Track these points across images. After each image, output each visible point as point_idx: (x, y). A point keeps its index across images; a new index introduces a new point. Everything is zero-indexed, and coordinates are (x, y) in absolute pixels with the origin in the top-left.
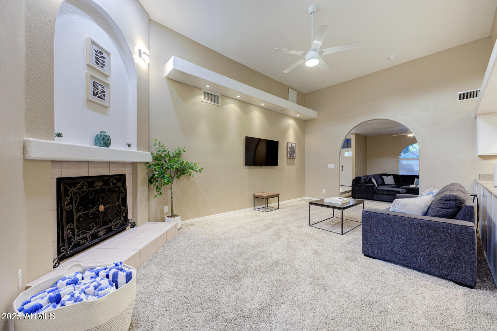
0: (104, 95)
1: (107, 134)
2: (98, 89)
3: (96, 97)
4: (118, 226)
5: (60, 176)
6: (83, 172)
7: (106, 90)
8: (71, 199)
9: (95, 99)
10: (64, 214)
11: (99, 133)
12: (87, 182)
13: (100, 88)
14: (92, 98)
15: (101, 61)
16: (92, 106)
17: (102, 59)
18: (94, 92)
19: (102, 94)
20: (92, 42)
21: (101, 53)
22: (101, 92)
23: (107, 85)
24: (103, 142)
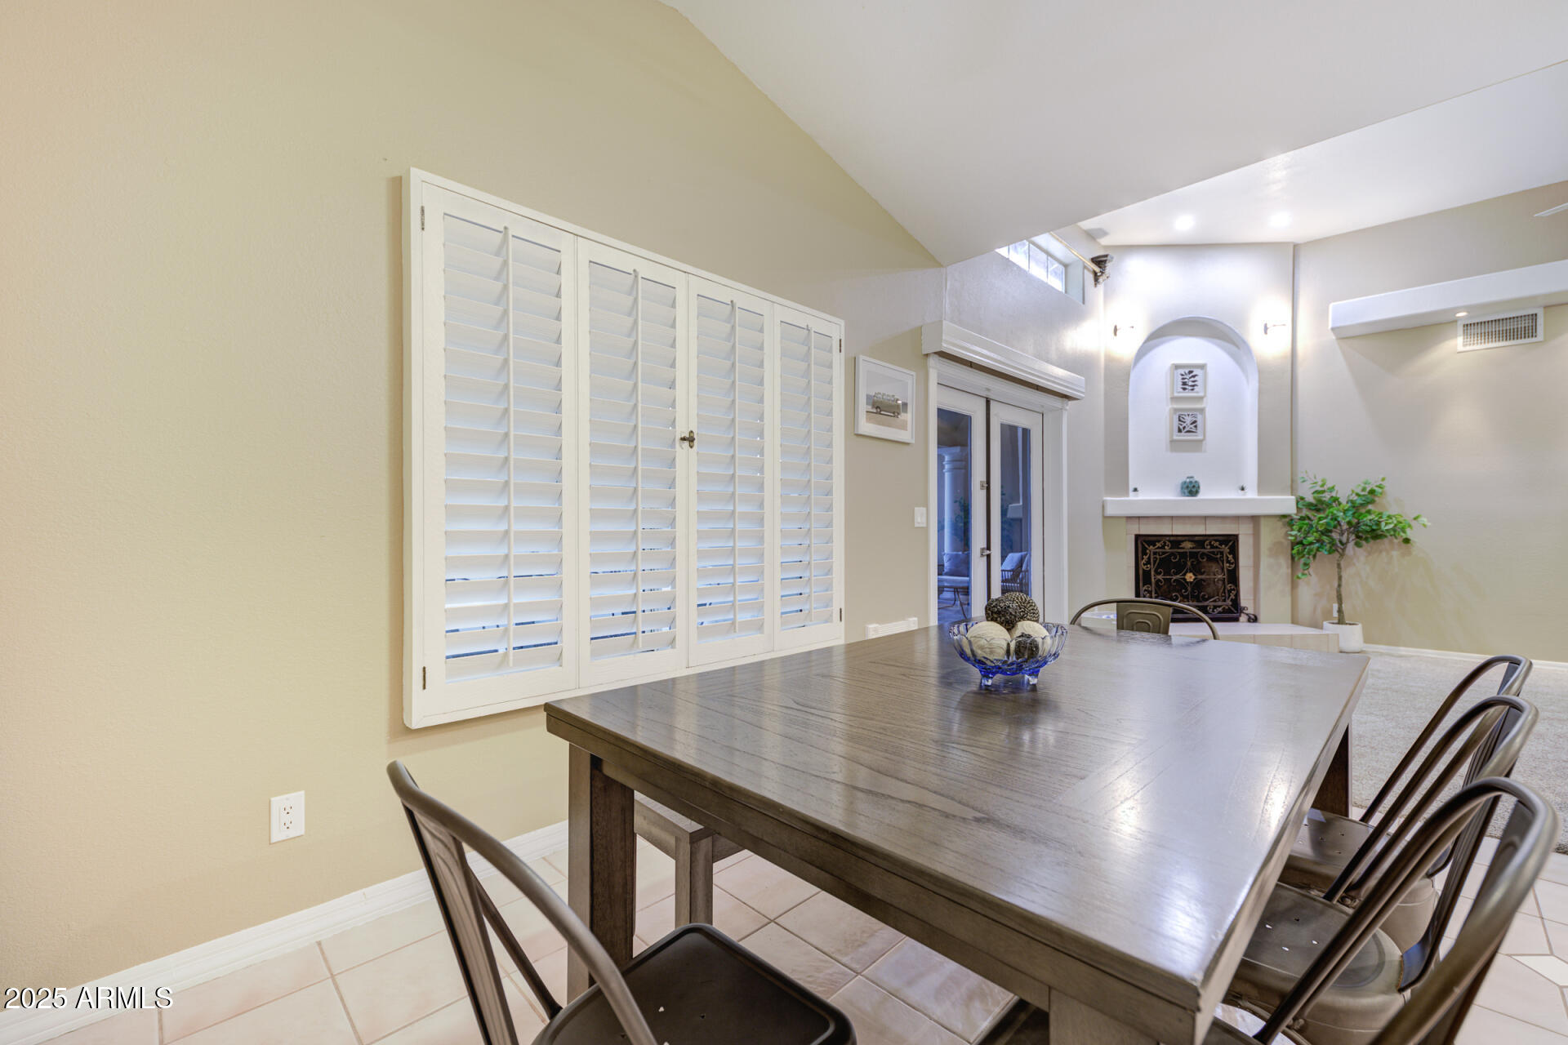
0: (1196, 427)
1: (1196, 479)
2: (1184, 422)
3: (1183, 433)
4: (1220, 609)
5: (1137, 533)
6: (1165, 529)
7: (1199, 418)
8: (1149, 558)
9: (1184, 437)
10: (1141, 572)
11: (1184, 479)
12: (1169, 541)
13: (1188, 420)
14: (1177, 437)
15: (1191, 383)
16: (1175, 445)
17: (1193, 379)
18: (1179, 428)
19: (1192, 426)
20: (1177, 367)
21: (1190, 372)
22: (1191, 424)
23: (1200, 411)
24: (1190, 490)
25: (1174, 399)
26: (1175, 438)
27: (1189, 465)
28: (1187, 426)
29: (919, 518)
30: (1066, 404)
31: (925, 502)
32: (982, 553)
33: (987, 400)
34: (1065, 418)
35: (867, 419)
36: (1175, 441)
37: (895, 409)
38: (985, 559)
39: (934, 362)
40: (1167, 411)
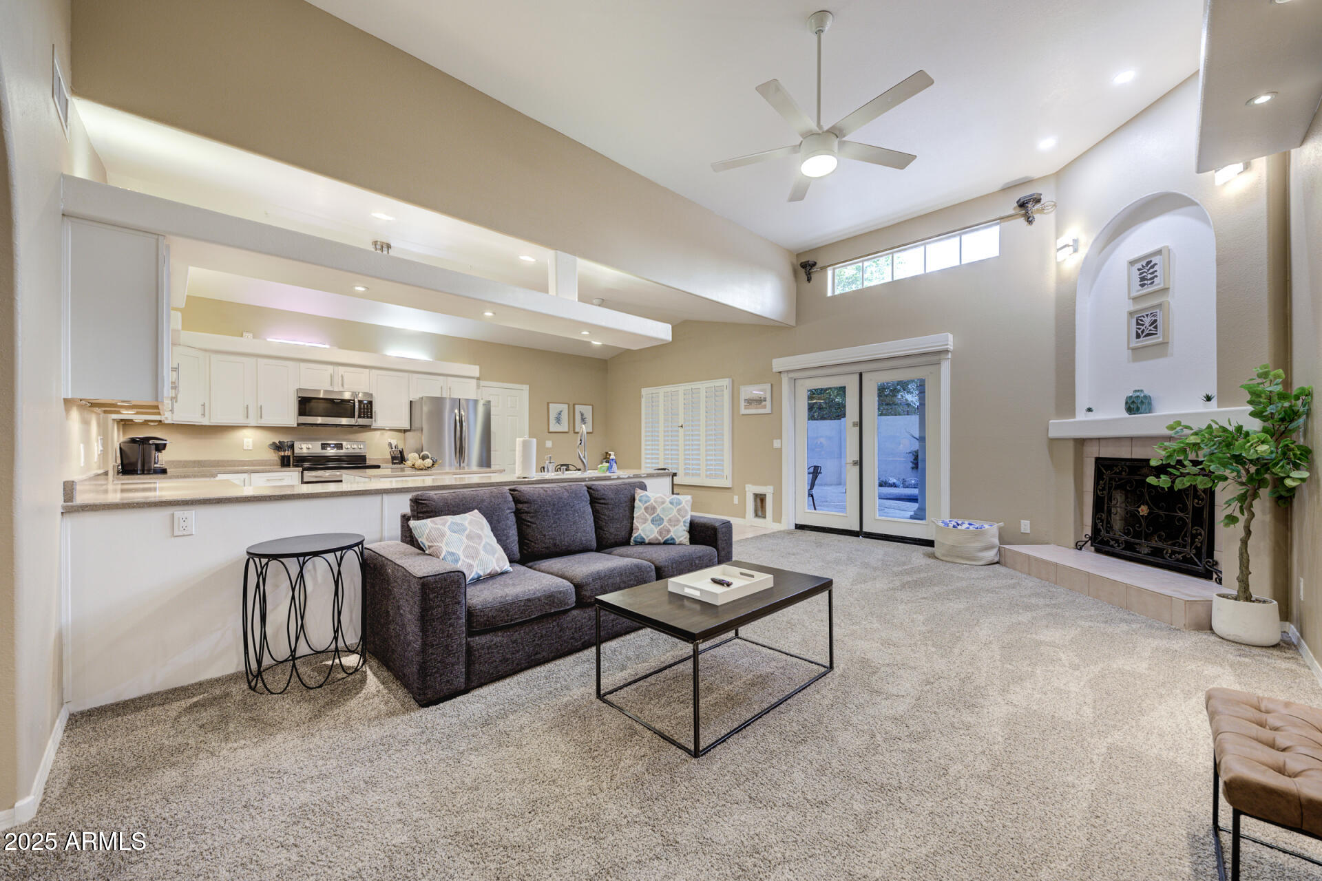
0: (1156, 327)
1: (1146, 392)
2: (1143, 325)
3: (1141, 339)
4: (1180, 557)
5: (1097, 456)
6: (1124, 453)
7: (1160, 317)
9: (1143, 342)
10: (1096, 498)
11: (1130, 394)
12: (1128, 466)
13: (1147, 321)
14: (1136, 342)
15: (1149, 276)
16: (1137, 354)
17: (1151, 271)
18: (1137, 332)
19: (1151, 328)
20: (1132, 263)
21: (1149, 262)
22: (1150, 326)
23: (1160, 306)
24: (1136, 405)
26: (1133, 344)
27: (1141, 377)
28: (1146, 328)
29: (777, 444)
30: (943, 356)
31: (780, 437)
32: (855, 463)
33: (861, 375)
34: (946, 367)
35: (745, 408)
36: (1134, 349)
37: (759, 401)
38: (858, 467)
39: (786, 374)
40: (1125, 316)
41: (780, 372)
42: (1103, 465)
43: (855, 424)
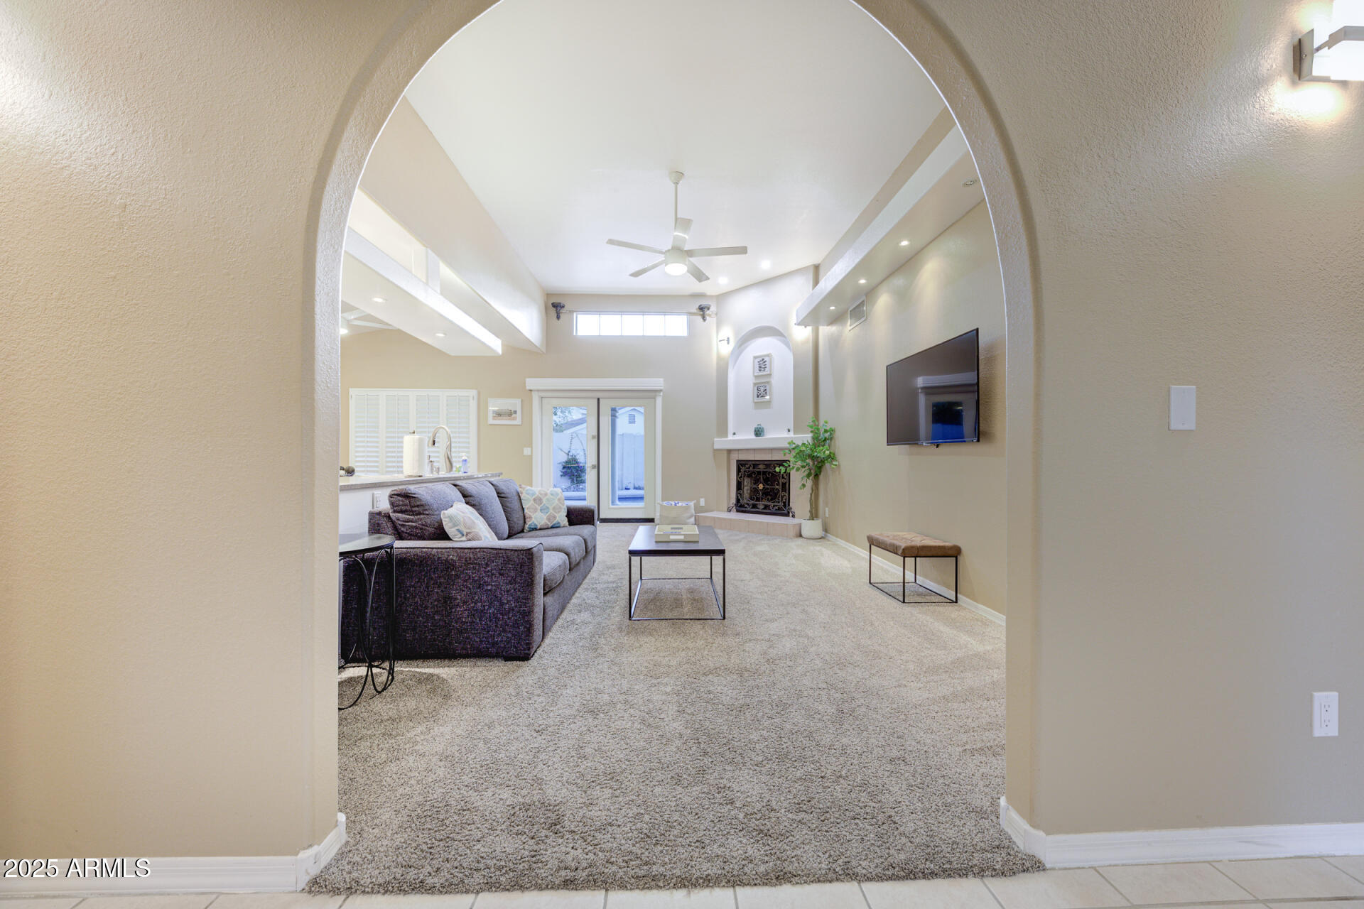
0: (766, 393)
1: (762, 426)
3: (760, 398)
4: (777, 508)
5: (737, 459)
7: (768, 388)
8: (742, 474)
9: (760, 400)
10: (737, 482)
11: (756, 426)
12: (753, 464)
13: (762, 389)
14: (757, 400)
15: (763, 366)
16: (758, 405)
17: (764, 364)
18: (757, 394)
19: (764, 393)
20: (755, 358)
21: (763, 359)
22: (764, 391)
23: (768, 382)
24: (758, 432)
25: (756, 377)
26: (756, 401)
27: (761, 417)
28: (761, 391)
29: (527, 451)
30: (658, 394)
31: (530, 445)
32: (593, 467)
33: (598, 399)
34: (659, 401)
35: (494, 418)
36: (756, 403)
37: (511, 414)
38: (596, 470)
39: (536, 392)
40: (752, 385)
41: (531, 390)
42: (741, 464)
43: (593, 437)
